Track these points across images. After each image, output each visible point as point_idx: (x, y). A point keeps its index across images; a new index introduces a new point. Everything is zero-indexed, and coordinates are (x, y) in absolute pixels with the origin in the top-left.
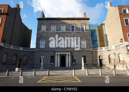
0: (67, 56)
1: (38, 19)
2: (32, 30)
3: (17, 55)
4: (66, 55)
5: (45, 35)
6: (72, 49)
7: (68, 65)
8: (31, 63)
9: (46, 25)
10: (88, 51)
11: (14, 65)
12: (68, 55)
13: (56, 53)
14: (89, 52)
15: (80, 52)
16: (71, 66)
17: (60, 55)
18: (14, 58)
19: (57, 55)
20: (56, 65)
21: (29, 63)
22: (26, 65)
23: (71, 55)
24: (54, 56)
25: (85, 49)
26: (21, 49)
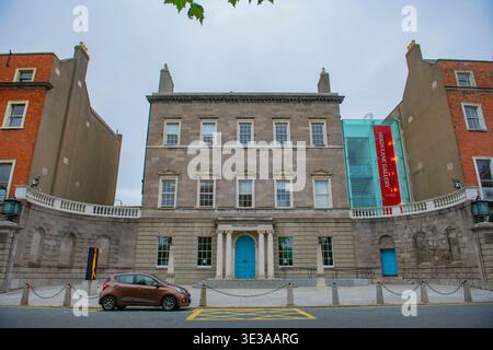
0: (261, 237)
1: (152, 100)
2: (121, 136)
3: (75, 232)
4: (256, 234)
5: (176, 159)
6: (277, 212)
7: (266, 270)
8: (123, 266)
9: (179, 121)
10: (337, 221)
11: (66, 270)
12: (266, 235)
13: (221, 227)
14: (342, 225)
15: (308, 225)
16: (276, 275)
17: (235, 234)
18: (63, 244)
19: (225, 235)
20: (219, 272)
21: (115, 265)
22: (106, 271)
23: (274, 236)
24: (210, 239)
25: (326, 210)
26: (89, 210)
